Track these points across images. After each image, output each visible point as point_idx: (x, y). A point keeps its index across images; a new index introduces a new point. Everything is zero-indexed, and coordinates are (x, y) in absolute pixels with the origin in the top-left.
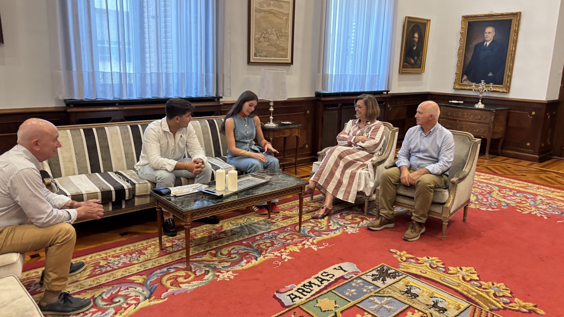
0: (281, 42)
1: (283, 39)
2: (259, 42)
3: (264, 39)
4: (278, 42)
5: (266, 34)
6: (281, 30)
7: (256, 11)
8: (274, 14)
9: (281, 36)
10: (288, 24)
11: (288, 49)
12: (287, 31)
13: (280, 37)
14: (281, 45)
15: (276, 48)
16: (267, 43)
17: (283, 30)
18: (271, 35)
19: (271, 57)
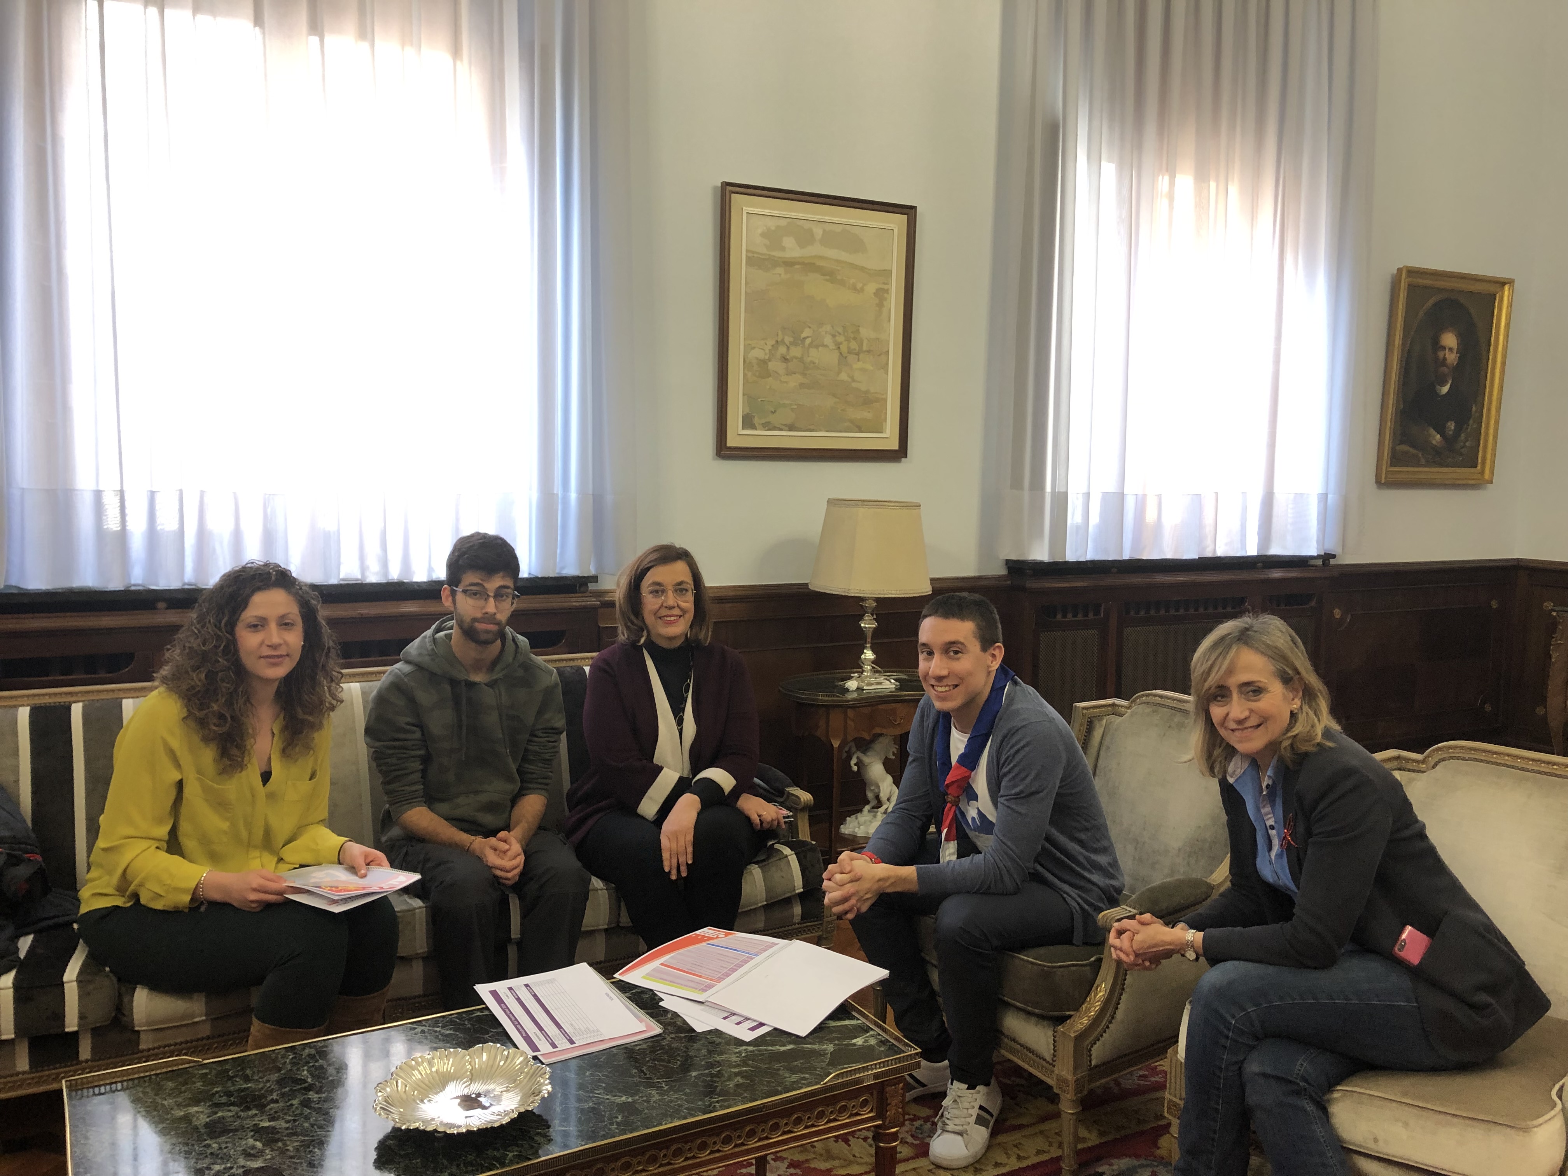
6: (858, 331)
7: (753, 262)
9: (857, 354)
11: (886, 399)
14: (856, 385)
15: (835, 396)
16: (799, 378)
17: (866, 333)
18: (816, 350)
19: (813, 431)
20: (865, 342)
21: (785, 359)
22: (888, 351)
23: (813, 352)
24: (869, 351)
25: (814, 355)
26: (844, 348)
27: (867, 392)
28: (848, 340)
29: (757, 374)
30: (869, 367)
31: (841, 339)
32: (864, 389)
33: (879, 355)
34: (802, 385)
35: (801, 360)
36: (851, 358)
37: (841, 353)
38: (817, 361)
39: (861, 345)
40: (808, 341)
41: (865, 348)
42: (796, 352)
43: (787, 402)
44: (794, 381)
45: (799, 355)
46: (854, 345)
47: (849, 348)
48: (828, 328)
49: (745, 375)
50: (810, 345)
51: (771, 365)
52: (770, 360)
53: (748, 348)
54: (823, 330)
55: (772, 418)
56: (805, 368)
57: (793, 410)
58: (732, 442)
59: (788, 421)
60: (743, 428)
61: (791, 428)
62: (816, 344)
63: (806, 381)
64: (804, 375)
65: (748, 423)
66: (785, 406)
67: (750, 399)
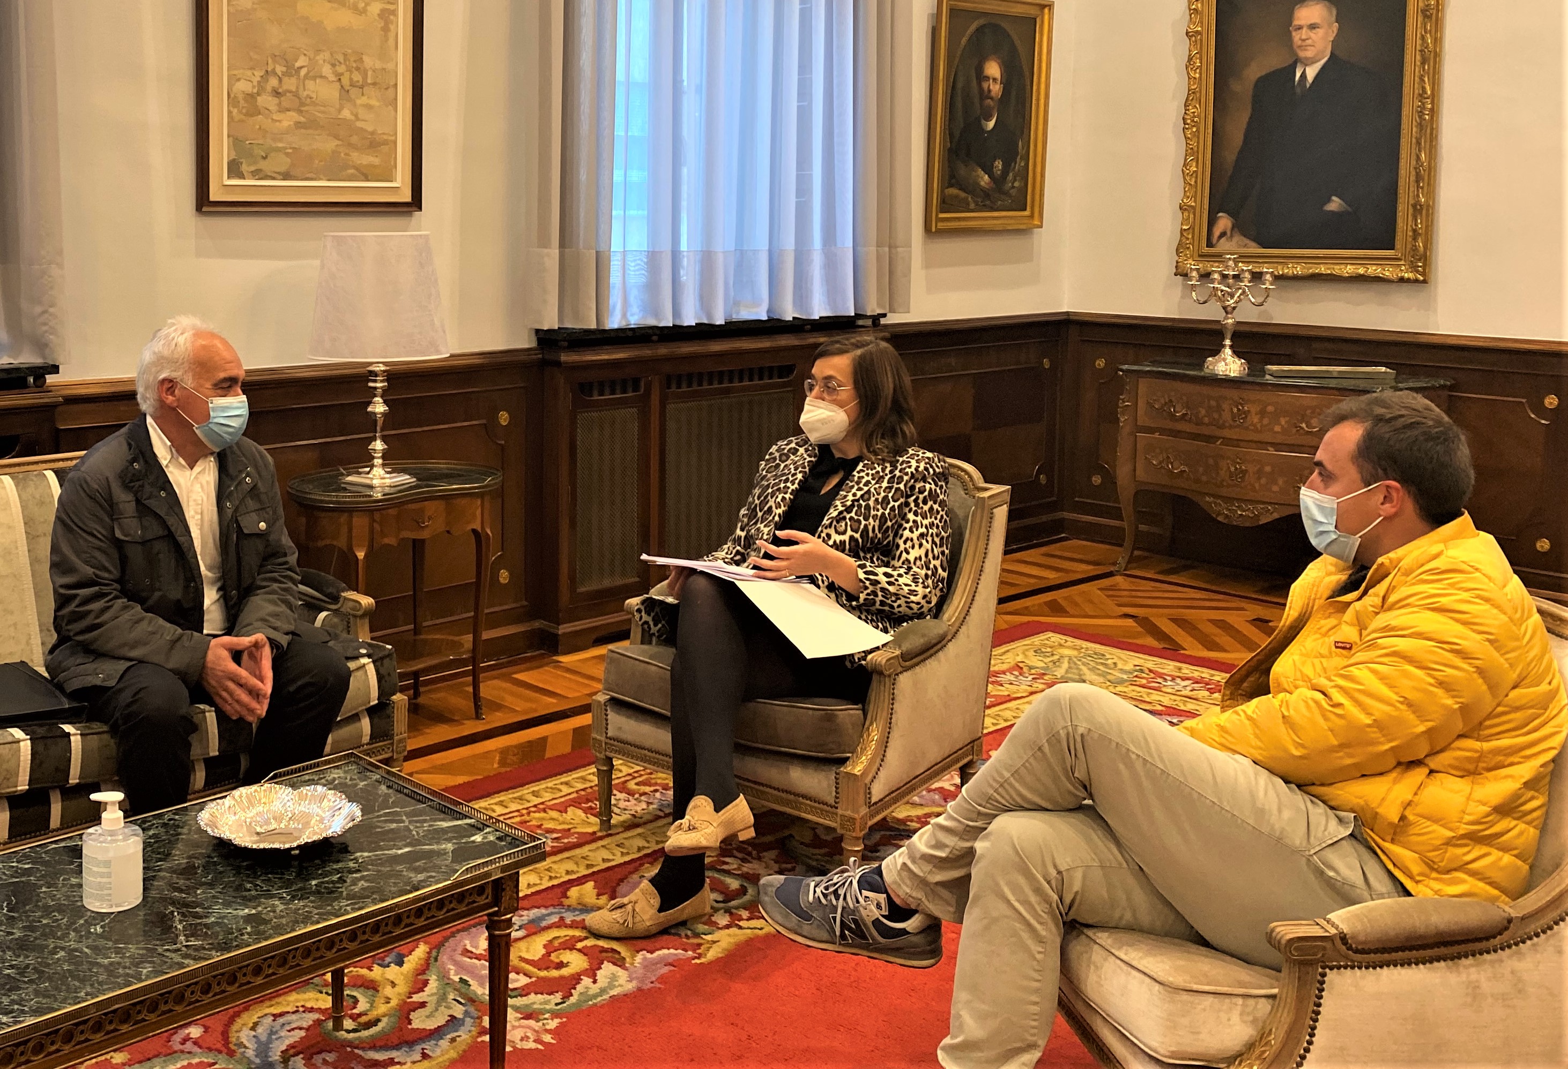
0: (362, 113)
1: (372, 98)
2: (254, 111)
3: (276, 100)
4: (346, 114)
5: (285, 79)
6: (361, 60)
9: (361, 87)
11: (395, 142)
12: (390, 66)
14: (359, 124)
15: (336, 137)
17: (368, 62)
18: (312, 82)
19: (311, 179)
20: (370, 73)
21: (276, 93)
22: (396, 85)
23: (310, 84)
24: (374, 84)
25: (313, 88)
26: (345, 81)
28: (349, 70)
29: (244, 111)
31: (341, 69)
33: (386, 89)
34: (298, 125)
35: (296, 95)
36: (354, 92)
37: (342, 86)
38: (314, 95)
39: (365, 77)
40: (303, 72)
41: (369, 81)
42: (290, 84)
43: (280, 145)
44: (288, 120)
45: (294, 88)
46: (357, 77)
47: (351, 79)
48: (327, 55)
49: (230, 112)
50: (306, 77)
51: (261, 100)
52: (258, 94)
54: (320, 57)
55: (262, 165)
56: (301, 104)
57: (287, 154)
58: (215, 195)
59: (283, 169)
60: (229, 178)
61: (286, 176)
62: (313, 75)
63: (302, 119)
64: (300, 112)
65: (234, 170)
66: (278, 150)
67: (236, 142)
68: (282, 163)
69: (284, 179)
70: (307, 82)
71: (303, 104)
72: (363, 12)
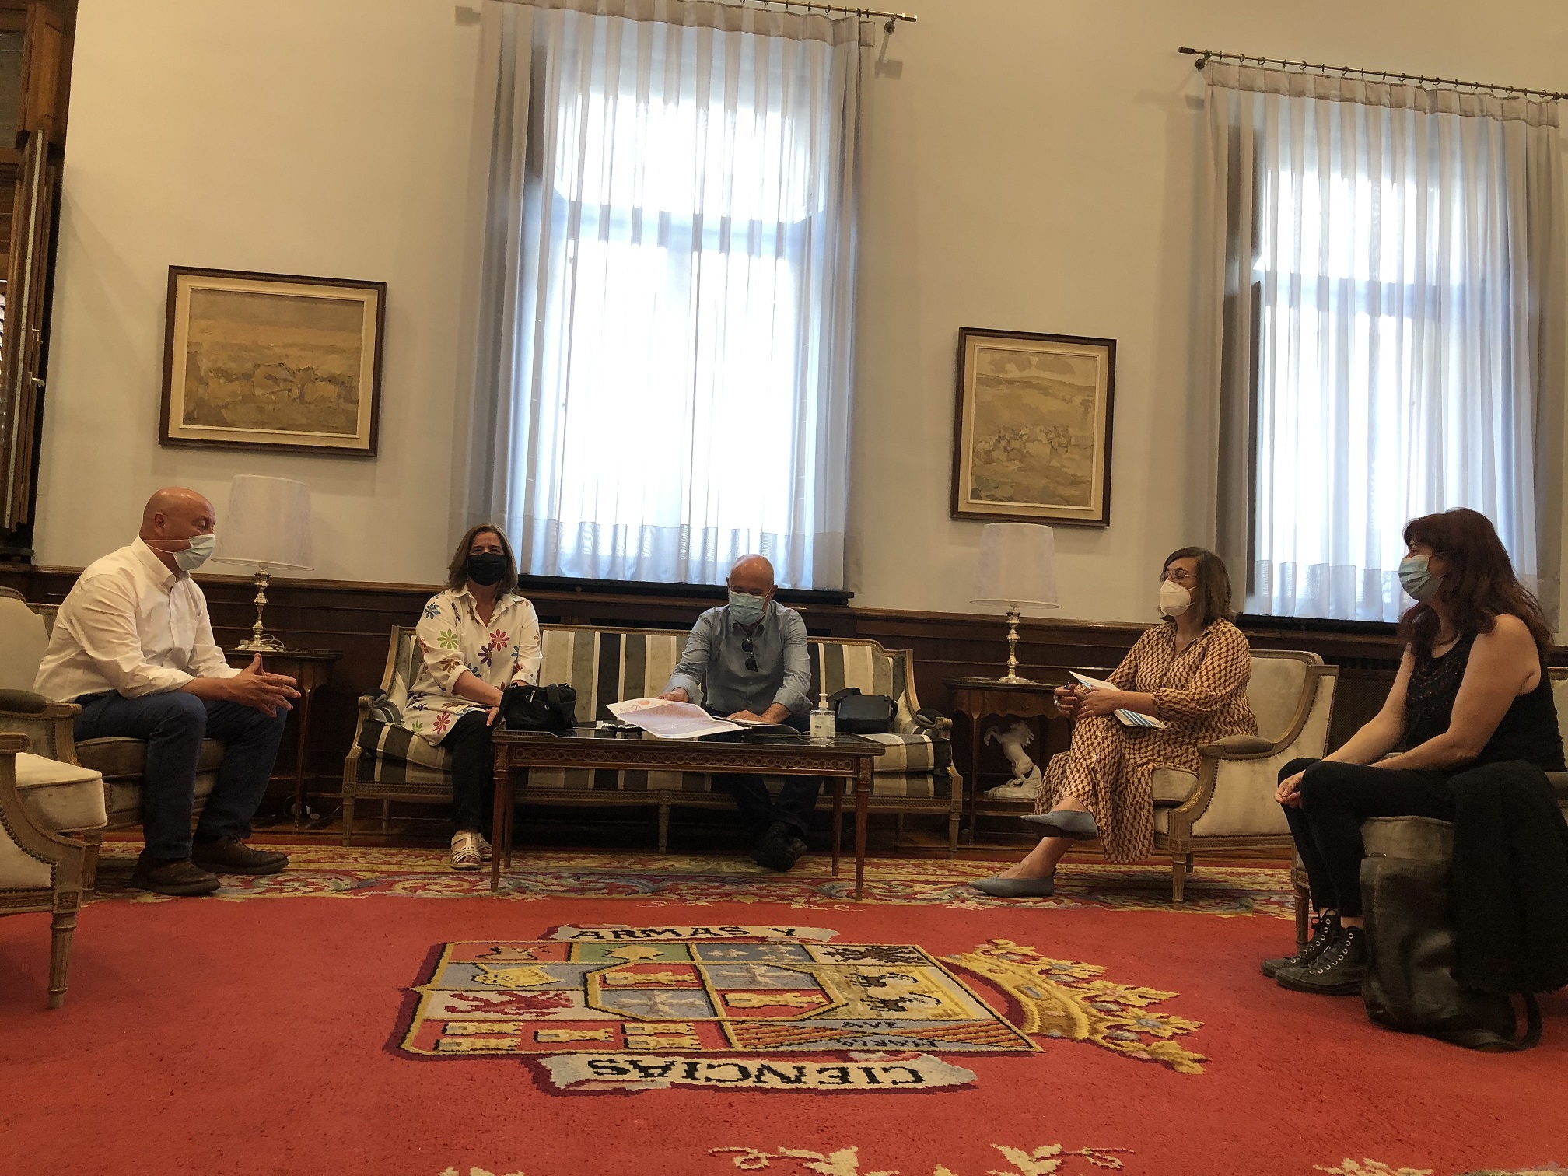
0: (1066, 463)
1: (1074, 454)
2: (990, 461)
4: (1055, 463)
5: (1013, 441)
7: (983, 381)
8: (1044, 390)
9: (1067, 447)
10: (1090, 415)
11: (1091, 482)
12: (1089, 434)
13: (1061, 450)
14: (1064, 470)
15: (1048, 477)
16: (1018, 464)
17: (1072, 431)
18: (1031, 443)
19: (1029, 502)
20: (1072, 439)
21: (1006, 450)
22: (1092, 446)
23: (1029, 445)
24: (1074, 446)
25: (1031, 447)
26: (1055, 443)
27: (1073, 476)
28: (1058, 436)
29: (983, 460)
30: (1077, 457)
31: (1052, 436)
32: (1071, 472)
33: (1085, 449)
34: (1020, 469)
35: (1019, 450)
37: (1052, 447)
38: (1032, 451)
39: (1069, 441)
40: (1025, 437)
41: (1072, 443)
42: (1015, 444)
43: (1007, 481)
44: (1013, 466)
45: (1018, 447)
46: (1062, 441)
47: (1059, 442)
48: (1042, 428)
50: (1027, 440)
51: (995, 455)
52: (994, 450)
53: (976, 442)
54: (1037, 429)
55: (994, 492)
56: (1022, 456)
57: (1012, 486)
58: (962, 508)
59: (1009, 495)
60: (971, 499)
61: (1010, 500)
62: (1034, 440)
63: (1022, 466)
64: (1021, 461)
65: (975, 494)
66: (1005, 483)
67: (977, 477)
68: (1010, 492)
69: (1009, 501)
70: (1027, 444)
71: (1025, 457)
72: (1070, 401)
